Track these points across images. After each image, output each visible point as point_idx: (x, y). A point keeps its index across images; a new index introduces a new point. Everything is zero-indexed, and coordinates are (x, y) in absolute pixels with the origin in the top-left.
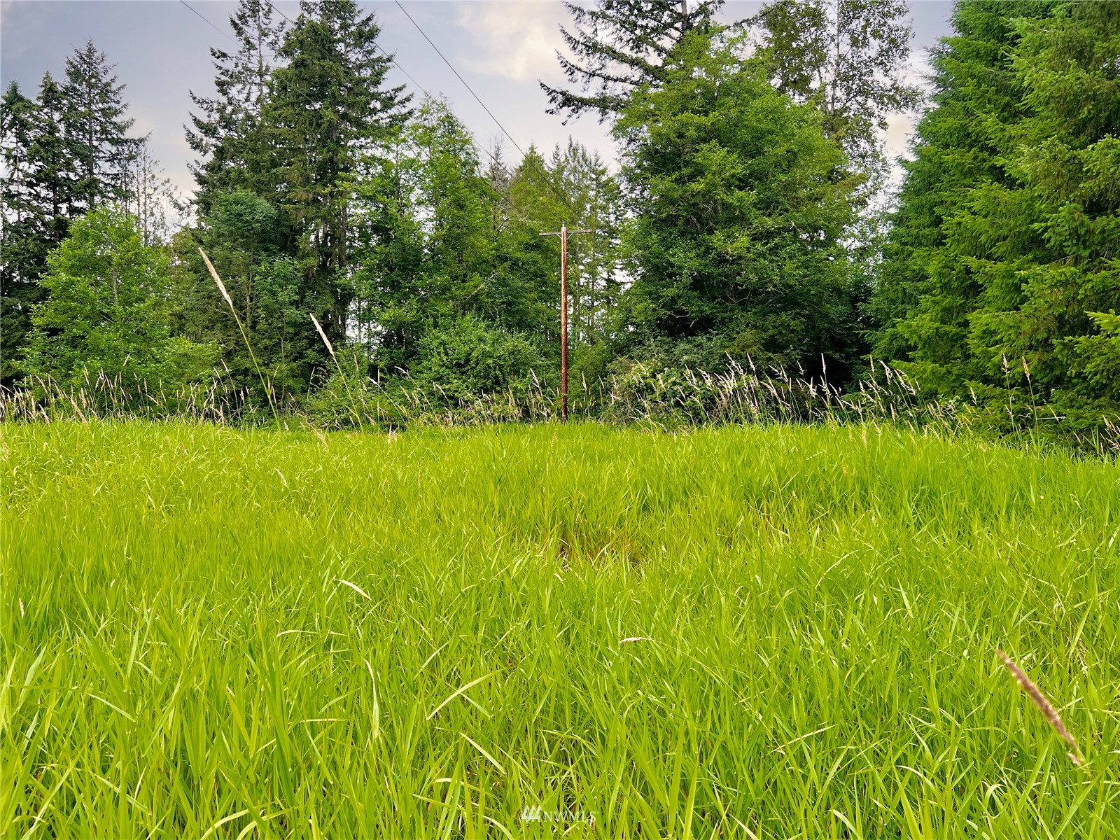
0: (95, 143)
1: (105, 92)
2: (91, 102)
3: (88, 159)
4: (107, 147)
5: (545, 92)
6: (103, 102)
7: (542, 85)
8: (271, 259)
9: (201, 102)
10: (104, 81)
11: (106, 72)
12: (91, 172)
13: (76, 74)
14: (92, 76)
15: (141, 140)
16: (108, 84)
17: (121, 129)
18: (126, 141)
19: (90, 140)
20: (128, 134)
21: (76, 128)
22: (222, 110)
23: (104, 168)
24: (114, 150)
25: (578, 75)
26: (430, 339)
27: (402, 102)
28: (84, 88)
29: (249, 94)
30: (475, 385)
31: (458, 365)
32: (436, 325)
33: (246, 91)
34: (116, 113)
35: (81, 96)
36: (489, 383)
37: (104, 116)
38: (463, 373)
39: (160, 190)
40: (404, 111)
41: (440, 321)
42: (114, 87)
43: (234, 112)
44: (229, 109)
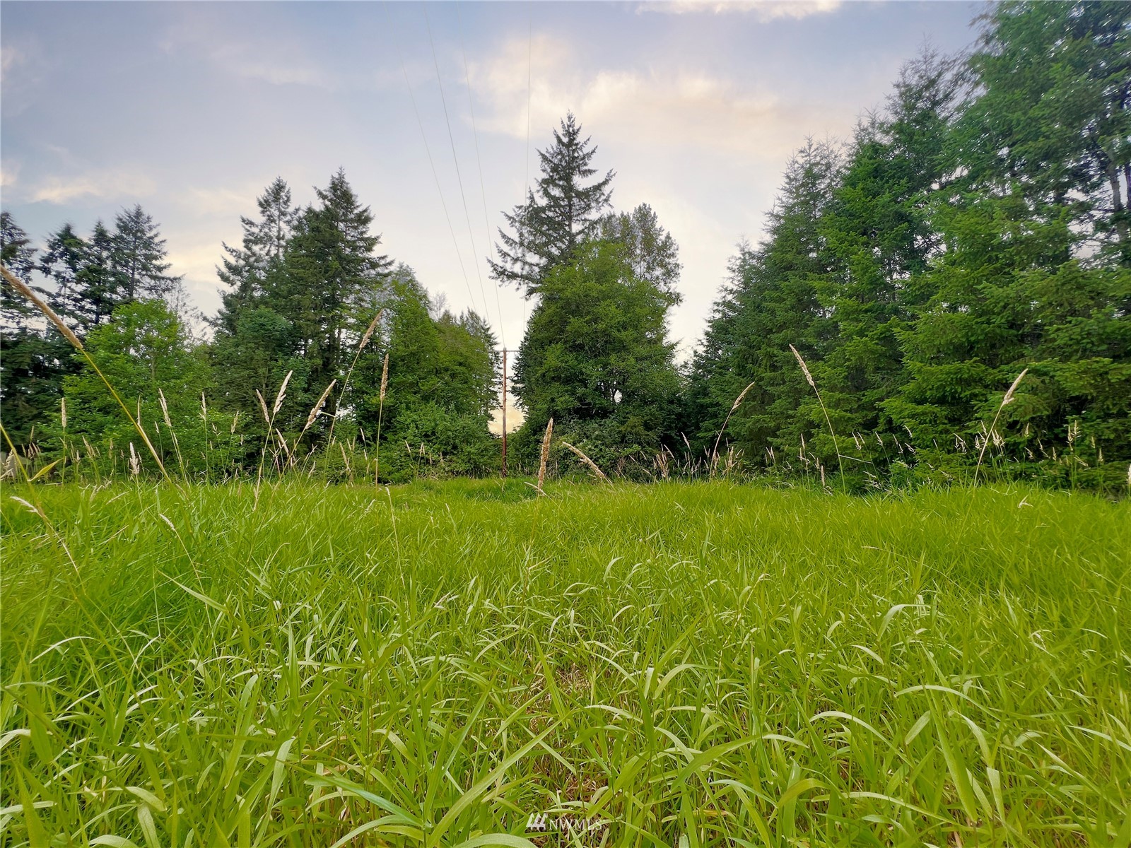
0: (137, 277)
1: (148, 244)
2: (136, 247)
3: (130, 285)
4: (147, 281)
5: (489, 265)
6: (147, 249)
7: (489, 261)
8: (286, 357)
9: (232, 251)
10: (148, 235)
11: (150, 229)
12: (131, 295)
13: (124, 227)
14: (137, 231)
15: (175, 279)
16: (152, 238)
17: (160, 269)
18: (163, 278)
19: (133, 274)
20: (165, 273)
21: (121, 265)
22: (246, 259)
23: (141, 294)
24: (152, 282)
25: (509, 259)
26: (404, 417)
27: (385, 265)
28: (130, 238)
29: (269, 251)
30: (439, 450)
31: (426, 436)
32: (408, 408)
33: (267, 249)
34: (156, 258)
35: (128, 243)
36: (449, 448)
37: (146, 259)
38: (429, 441)
39: (189, 313)
40: (387, 271)
41: (412, 406)
42: (156, 240)
43: (256, 261)
44: (252, 259)
